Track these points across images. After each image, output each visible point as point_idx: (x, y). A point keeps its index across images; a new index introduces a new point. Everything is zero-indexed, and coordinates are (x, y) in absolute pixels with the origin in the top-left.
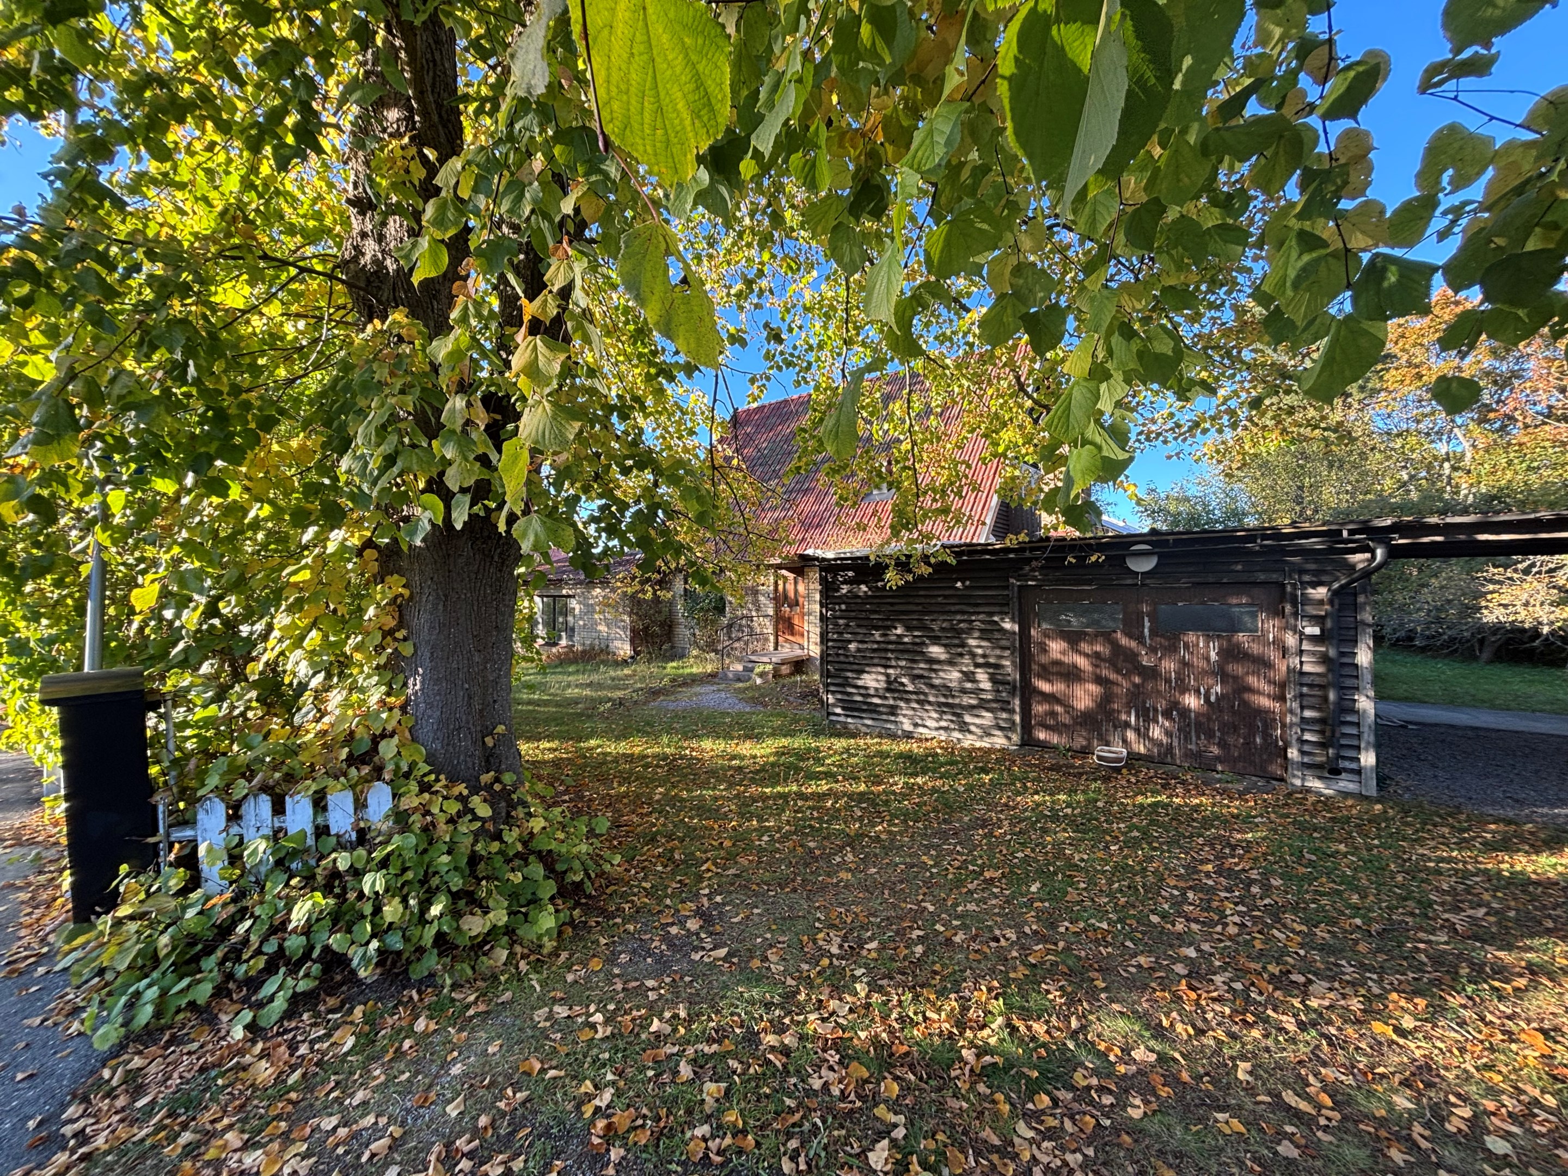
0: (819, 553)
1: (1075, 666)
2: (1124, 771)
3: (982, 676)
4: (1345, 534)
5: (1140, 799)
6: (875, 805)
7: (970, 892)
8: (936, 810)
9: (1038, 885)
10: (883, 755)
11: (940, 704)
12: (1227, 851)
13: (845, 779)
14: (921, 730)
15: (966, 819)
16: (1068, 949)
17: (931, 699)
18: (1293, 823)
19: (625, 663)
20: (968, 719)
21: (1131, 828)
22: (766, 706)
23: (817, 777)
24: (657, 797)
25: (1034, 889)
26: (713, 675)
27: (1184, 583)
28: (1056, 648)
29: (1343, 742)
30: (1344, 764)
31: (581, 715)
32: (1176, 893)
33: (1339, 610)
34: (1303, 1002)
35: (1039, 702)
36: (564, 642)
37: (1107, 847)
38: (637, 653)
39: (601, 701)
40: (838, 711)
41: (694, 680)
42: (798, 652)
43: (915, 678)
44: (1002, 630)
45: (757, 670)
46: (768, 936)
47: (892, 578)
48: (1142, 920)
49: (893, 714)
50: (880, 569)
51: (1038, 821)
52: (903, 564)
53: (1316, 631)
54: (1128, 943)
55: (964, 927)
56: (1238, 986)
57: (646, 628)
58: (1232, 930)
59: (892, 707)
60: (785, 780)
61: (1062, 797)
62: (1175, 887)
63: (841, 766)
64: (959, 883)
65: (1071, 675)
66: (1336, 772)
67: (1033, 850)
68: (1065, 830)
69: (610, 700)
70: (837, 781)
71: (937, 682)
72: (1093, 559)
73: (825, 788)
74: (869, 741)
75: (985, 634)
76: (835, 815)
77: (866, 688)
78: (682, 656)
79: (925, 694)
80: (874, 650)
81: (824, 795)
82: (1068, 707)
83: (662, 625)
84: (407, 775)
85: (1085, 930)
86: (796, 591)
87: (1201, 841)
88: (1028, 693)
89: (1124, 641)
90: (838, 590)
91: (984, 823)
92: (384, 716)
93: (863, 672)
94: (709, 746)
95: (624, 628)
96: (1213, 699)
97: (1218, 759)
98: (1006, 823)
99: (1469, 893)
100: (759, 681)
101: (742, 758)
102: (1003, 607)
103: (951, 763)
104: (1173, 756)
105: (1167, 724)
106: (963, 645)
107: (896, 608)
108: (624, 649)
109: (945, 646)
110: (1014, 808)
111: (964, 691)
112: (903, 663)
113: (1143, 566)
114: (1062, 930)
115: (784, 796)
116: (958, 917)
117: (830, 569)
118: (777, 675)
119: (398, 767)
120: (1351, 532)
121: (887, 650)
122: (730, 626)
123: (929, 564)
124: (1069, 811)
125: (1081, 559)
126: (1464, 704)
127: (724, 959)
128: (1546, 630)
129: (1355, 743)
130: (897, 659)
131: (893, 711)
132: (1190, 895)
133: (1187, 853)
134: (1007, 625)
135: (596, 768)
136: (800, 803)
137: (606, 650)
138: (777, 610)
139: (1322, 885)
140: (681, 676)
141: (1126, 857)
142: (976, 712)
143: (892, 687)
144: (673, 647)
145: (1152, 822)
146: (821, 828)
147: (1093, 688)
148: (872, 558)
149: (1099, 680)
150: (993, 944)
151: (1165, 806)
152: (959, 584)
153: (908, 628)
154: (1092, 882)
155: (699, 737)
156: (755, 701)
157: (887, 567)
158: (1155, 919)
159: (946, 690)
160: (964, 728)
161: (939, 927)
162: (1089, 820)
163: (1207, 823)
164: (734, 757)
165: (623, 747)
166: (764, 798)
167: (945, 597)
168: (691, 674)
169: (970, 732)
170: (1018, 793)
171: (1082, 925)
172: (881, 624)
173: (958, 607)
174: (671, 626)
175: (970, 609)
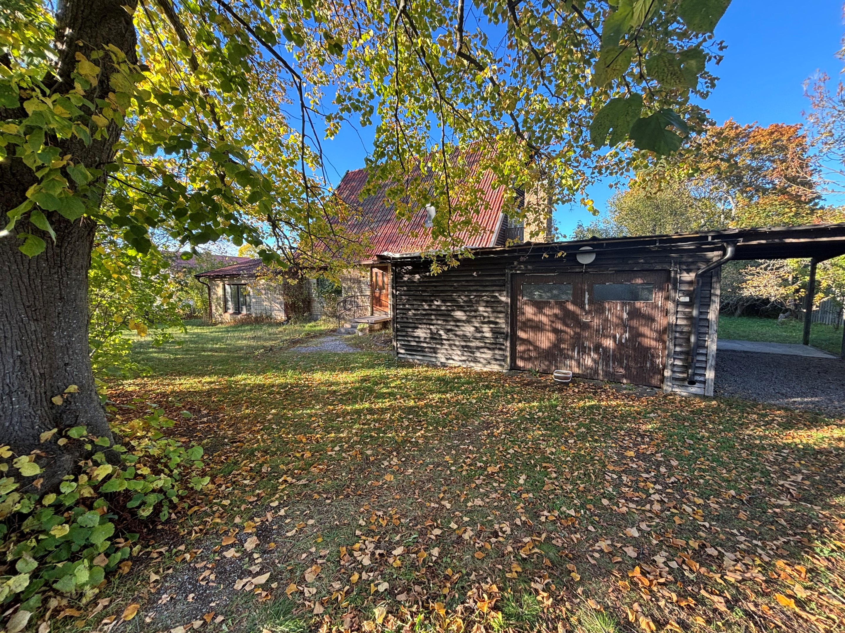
0: (391, 254)
1: (540, 322)
2: (571, 385)
3: (486, 329)
4: (710, 239)
5: (582, 403)
6: (417, 415)
7: (478, 487)
8: (457, 418)
9: (524, 477)
10: (428, 379)
11: (463, 347)
12: (639, 439)
13: (402, 397)
14: (451, 361)
15: (476, 423)
16: (549, 539)
17: (457, 343)
18: (672, 415)
19: (281, 324)
20: (478, 354)
21: (579, 426)
22: (362, 349)
23: (383, 396)
24: (270, 417)
25: (521, 481)
26: (334, 331)
27: (611, 270)
28: (529, 311)
29: (697, 365)
30: (697, 378)
31: (241, 357)
32: (615, 476)
33: (702, 286)
34: (722, 577)
35: (520, 344)
36: (244, 312)
37: (566, 441)
38: (289, 318)
39: (257, 348)
40: (402, 351)
41: (322, 334)
42: (384, 317)
43: (448, 331)
44: (500, 302)
45: (359, 327)
46: (313, 550)
47: (435, 269)
48: (597, 504)
49: (436, 353)
50: (428, 263)
51: (522, 423)
52: (441, 260)
53: (687, 299)
54: (590, 528)
55: (472, 523)
56: (674, 565)
57: (294, 304)
58: (657, 507)
59: (434, 348)
60: (362, 400)
61: (535, 404)
62: (613, 472)
63: (400, 388)
64: (470, 479)
65: (538, 327)
66: (692, 383)
67: (520, 447)
68: (539, 429)
69: (264, 347)
70: (396, 399)
71: (459, 333)
72: (559, 255)
73: (388, 404)
74: (421, 369)
75: (488, 304)
76: (389, 425)
77: (419, 337)
78: (316, 320)
79: (454, 340)
80: (422, 314)
81: (387, 409)
82: (536, 348)
83: (303, 301)
85: (559, 518)
86: (383, 282)
87: (622, 433)
88: (514, 339)
89: (571, 307)
90: (402, 278)
91: (487, 425)
93: (417, 328)
94: (318, 376)
95: (280, 303)
96: (623, 341)
97: (624, 376)
98: (501, 425)
99: (786, 462)
100: (360, 334)
101: (337, 384)
102: (501, 287)
103: (468, 383)
104: (598, 374)
105: (596, 356)
106: (476, 311)
107: (438, 289)
108: (281, 316)
109: (465, 311)
110: (507, 413)
111: (476, 338)
112: (439, 322)
113: (586, 260)
114: (543, 519)
115: (358, 412)
116: (468, 513)
117: (399, 264)
118: (371, 330)
120: (713, 238)
121: (431, 314)
122: (345, 301)
123: (458, 260)
124: (540, 414)
125: (552, 256)
126: (735, 339)
127: (264, 587)
128: (773, 299)
129: (704, 365)
130: (438, 320)
131: (435, 351)
132: (624, 478)
133: (616, 443)
134: (503, 299)
135: (234, 395)
136: (368, 417)
137: (269, 317)
138: (373, 292)
139: (702, 463)
140: (314, 331)
141: (580, 449)
142: (482, 350)
143: (435, 337)
144: (311, 314)
145: (592, 420)
146: (379, 437)
147: (552, 336)
148: (423, 256)
149: (555, 331)
150: (493, 540)
151: (598, 407)
152: (475, 274)
153: (443, 301)
154: (560, 473)
155: (312, 370)
156: (357, 346)
157: (432, 261)
158: (605, 502)
159: (464, 338)
160: (475, 360)
161: (453, 525)
162: (553, 421)
163: (624, 418)
164: (332, 384)
165: (259, 380)
166: (345, 414)
167: (467, 281)
168: (321, 330)
169: (479, 362)
170: (509, 403)
171: (556, 513)
172: (428, 298)
173: (475, 288)
174: (309, 302)
175: (481, 289)
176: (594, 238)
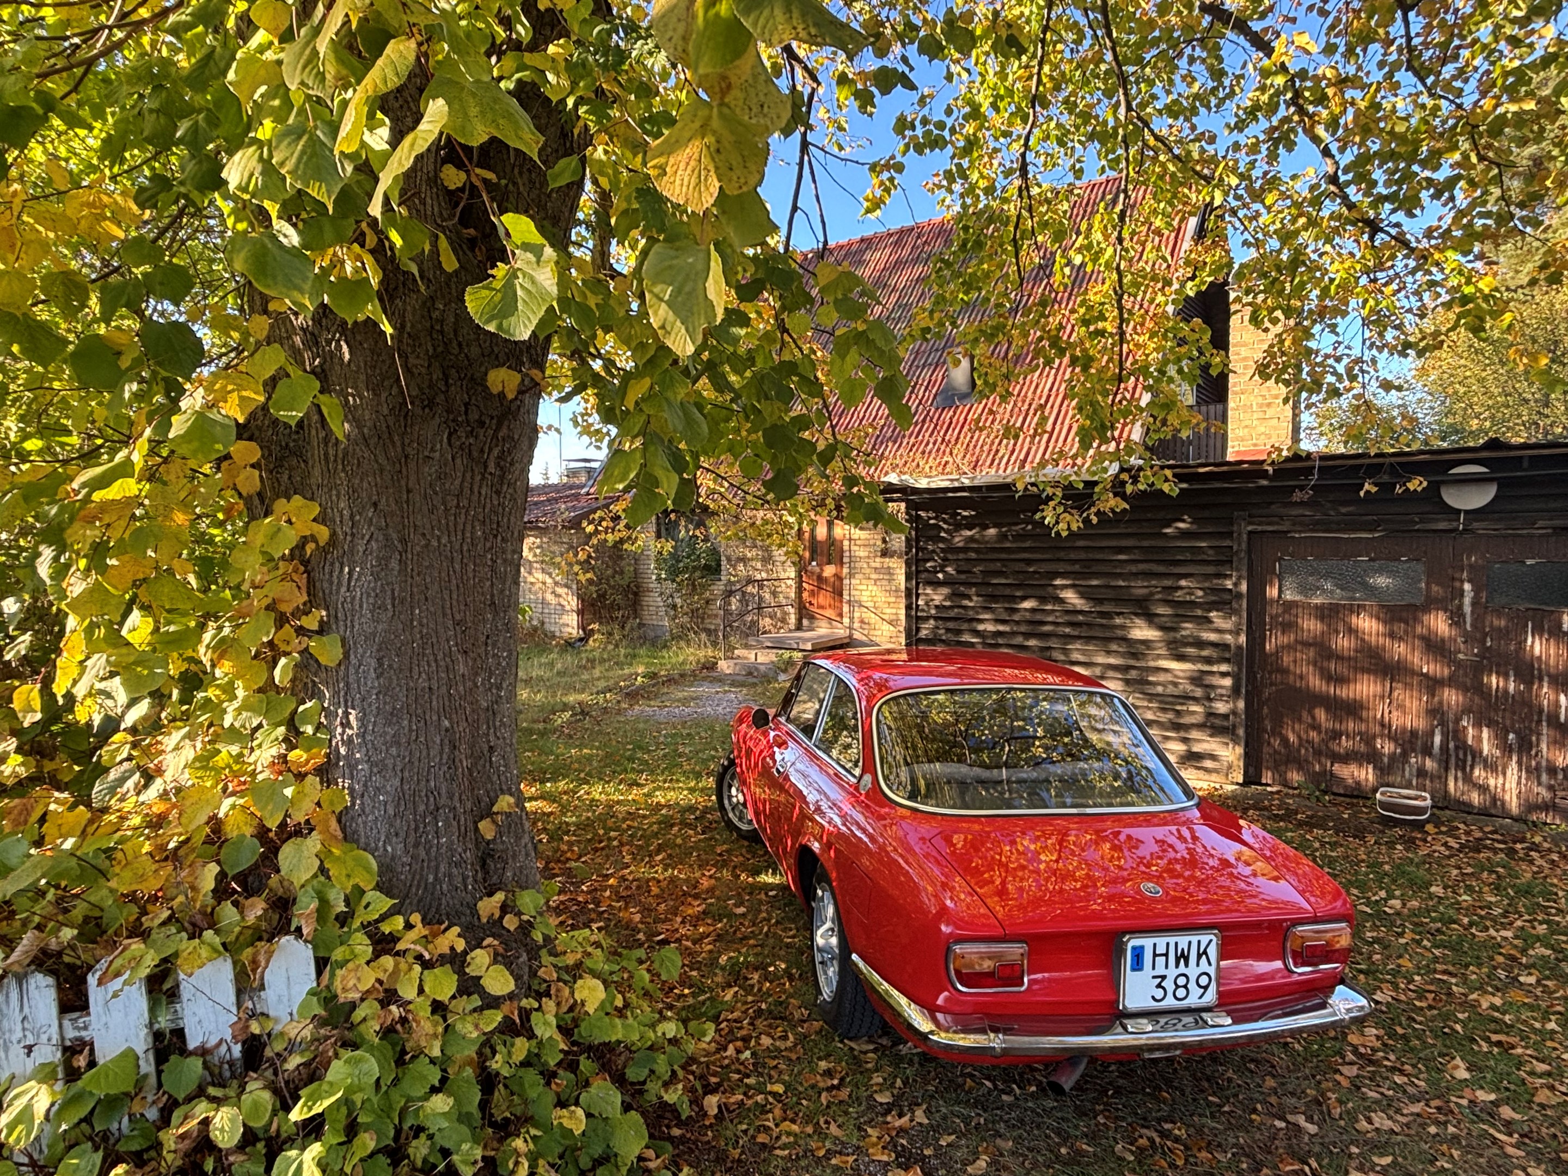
0: (908, 480)
2: (1429, 828)
19: (567, 647)
26: (709, 667)
27: (1543, 525)
38: (590, 633)
42: (837, 633)
57: (602, 597)
72: (1412, 486)
78: (653, 638)
83: (624, 592)
84: (343, 920)
88: (1256, 703)
92: (289, 792)
102: (1220, 565)
105: (1497, 754)
108: (569, 627)
113: (1470, 499)
119: (324, 904)
122: (729, 594)
137: (541, 629)
138: (802, 571)
144: (642, 625)
172: (1008, 592)
173: (1142, 567)
174: (636, 594)
175: (1161, 569)
176: (1494, 444)
